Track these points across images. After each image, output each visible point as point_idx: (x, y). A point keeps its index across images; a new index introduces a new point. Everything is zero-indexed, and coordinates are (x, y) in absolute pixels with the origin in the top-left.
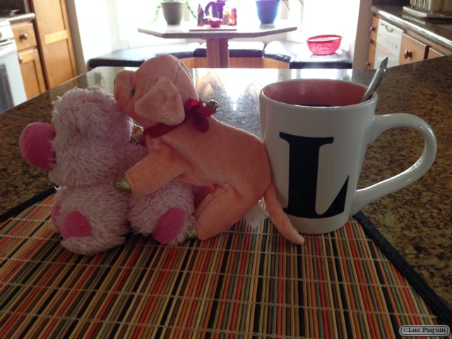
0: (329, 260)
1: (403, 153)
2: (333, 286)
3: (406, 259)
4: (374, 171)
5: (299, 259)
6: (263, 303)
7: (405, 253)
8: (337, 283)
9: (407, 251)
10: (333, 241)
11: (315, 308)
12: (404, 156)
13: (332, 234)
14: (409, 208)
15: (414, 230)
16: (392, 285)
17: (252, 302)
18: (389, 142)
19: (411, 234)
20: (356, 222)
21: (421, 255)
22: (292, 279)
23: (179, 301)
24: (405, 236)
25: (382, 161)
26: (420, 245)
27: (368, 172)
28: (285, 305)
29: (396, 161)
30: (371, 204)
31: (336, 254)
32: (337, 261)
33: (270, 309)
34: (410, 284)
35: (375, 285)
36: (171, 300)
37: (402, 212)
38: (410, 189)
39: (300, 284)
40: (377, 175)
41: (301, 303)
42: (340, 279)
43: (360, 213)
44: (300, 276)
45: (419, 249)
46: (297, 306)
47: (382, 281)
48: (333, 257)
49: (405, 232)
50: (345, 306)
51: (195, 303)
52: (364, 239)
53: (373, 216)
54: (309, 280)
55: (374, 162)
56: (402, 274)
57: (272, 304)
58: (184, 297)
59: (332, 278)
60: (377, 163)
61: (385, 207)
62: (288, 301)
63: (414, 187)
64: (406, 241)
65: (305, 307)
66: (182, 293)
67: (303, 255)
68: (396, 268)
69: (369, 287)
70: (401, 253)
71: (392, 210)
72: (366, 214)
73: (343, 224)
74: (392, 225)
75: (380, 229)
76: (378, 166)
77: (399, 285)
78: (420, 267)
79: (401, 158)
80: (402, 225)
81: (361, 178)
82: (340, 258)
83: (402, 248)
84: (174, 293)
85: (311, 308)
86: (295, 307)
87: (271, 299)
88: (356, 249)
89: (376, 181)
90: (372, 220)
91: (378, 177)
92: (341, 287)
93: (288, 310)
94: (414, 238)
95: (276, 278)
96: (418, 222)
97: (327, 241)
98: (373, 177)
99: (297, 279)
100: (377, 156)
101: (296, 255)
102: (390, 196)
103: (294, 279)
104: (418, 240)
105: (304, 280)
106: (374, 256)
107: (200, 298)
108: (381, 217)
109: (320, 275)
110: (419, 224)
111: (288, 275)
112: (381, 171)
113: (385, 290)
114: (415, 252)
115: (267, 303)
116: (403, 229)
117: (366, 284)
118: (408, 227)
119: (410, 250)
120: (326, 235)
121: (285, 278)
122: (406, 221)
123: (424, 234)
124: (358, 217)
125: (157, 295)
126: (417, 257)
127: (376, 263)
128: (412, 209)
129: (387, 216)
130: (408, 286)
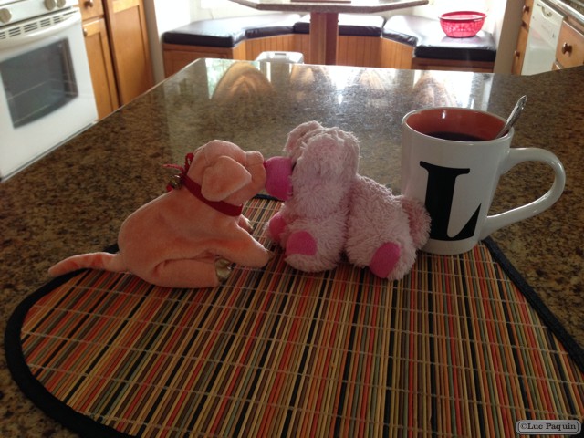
0: (457, 279)
1: (540, 180)
2: (459, 299)
3: (528, 281)
4: (508, 198)
5: (430, 276)
6: (397, 309)
7: (527, 277)
8: (463, 296)
9: (529, 275)
10: (462, 262)
11: (443, 314)
12: (539, 183)
13: (461, 256)
14: (537, 237)
15: (539, 257)
16: (511, 301)
17: (388, 306)
18: (526, 168)
19: (536, 260)
20: (484, 246)
21: (542, 279)
22: (423, 291)
23: (326, 302)
24: (530, 261)
25: (516, 187)
26: (543, 270)
27: (501, 199)
28: (417, 311)
29: (532, 188)
30: (500, 230)
31: (463, 273)
32: (464, 279)
33: (404, 314)
34: (528, 301)
35: (496, 300)
36: (319, 302)
37: (529, 239)
38: (542, 218)
39: (430, 296)
40: (509, 201)
41: (430, 309)
42: (465, 293)
43: (489, 238)
44: (430, 289)
45: (540, 273)
46: (427, 312)
47: (503, 297)
48: (460, 276)
49: (530, 258)
50: (468, 314)
51: (340, 305)
52: (490, 262)
53: (501, 242)
54: (437, 293)
55: (508, 188)
56: (522, 293)
57: (405, 309)
58: (330, 300)
59: (458, 292)
60: (511, 189)
61: (514, 234)
62: (419, 308)
63: (546, 215)
64: (529, 265)
65: (434, 313)
66: (328, 296)
67: (433, 273)
68: (517, 287)
69: (491, 302)
70: (524, 276)
71: (520, 237)
72: (494, 240)
73: (472, 248)
74: (518, 251)
75: (506, 254)
76: (512, 193)
77: (517, 301)
78: (538, 288)
79: (537, 185)
80: (528, 251)
81: (493, 204)
82: (467, 277)
83: (525, 272)
84: (321, 295)
85: (439, 314)
86: (425, 313)
87: (405, 305)
88: (483, 269)
89: (508, 208)
90: (500, 246)
91: (511, 205)
92: (466, 300)
93: (420, 315)
94: (537, 264)
95: (409, 289)
96: (544, 250)
97: (455, 262)
98: (506, 203)
99: (427, 292)
100: (512, 181)
101: (427, 272)
102: (520, 223)
103: (425, 291)
104: (540, 265)
105: (433, 292)
106: (498, 277)
107: (344, 301)
108: (509, 243)
109: (448, 289)
110: (544, 252)
111: (419, 288)
112: (514, 198)
113: (504, 304)
114: (537, 275)
115: (401, 309)
116: (528, 255)
117: (488, 299)
118: (533, 254)
119: (532, 274)
120: (455, 256)
121: (416, 291)
122: (532, 248)
123: (547, 261)
124: (487, 242)
125: (307, 296)
126: (538, 280)
127: (500, 283)
128: (540, 237)
129: (515, 241)
130: (526, 302)
